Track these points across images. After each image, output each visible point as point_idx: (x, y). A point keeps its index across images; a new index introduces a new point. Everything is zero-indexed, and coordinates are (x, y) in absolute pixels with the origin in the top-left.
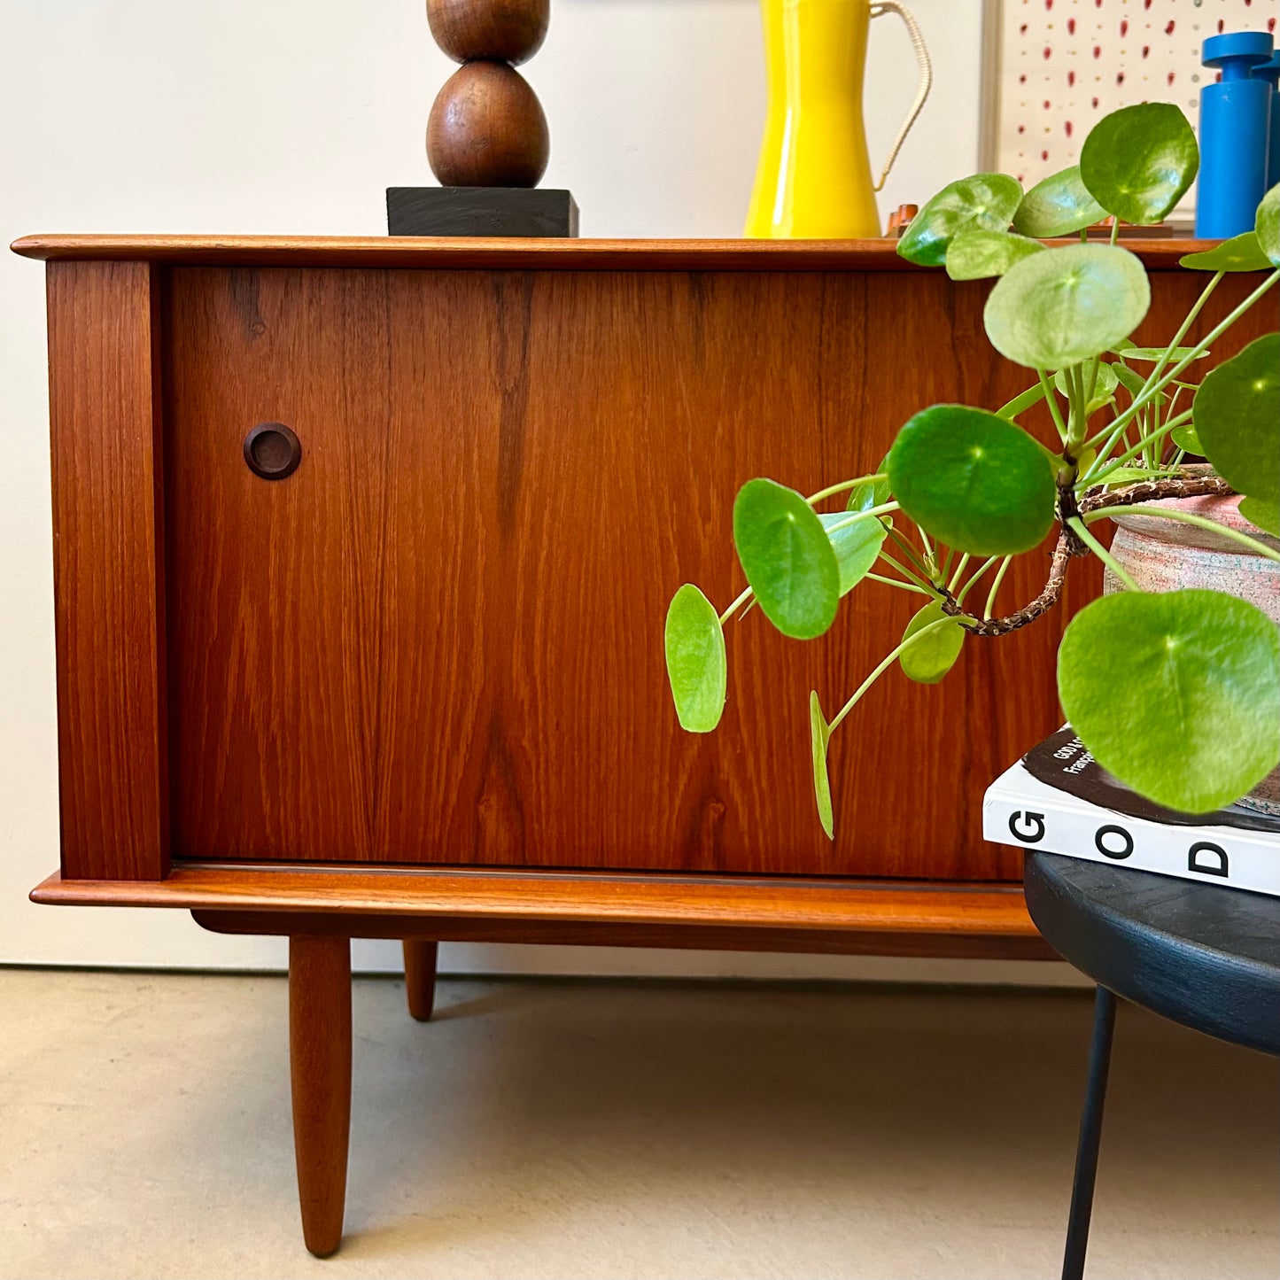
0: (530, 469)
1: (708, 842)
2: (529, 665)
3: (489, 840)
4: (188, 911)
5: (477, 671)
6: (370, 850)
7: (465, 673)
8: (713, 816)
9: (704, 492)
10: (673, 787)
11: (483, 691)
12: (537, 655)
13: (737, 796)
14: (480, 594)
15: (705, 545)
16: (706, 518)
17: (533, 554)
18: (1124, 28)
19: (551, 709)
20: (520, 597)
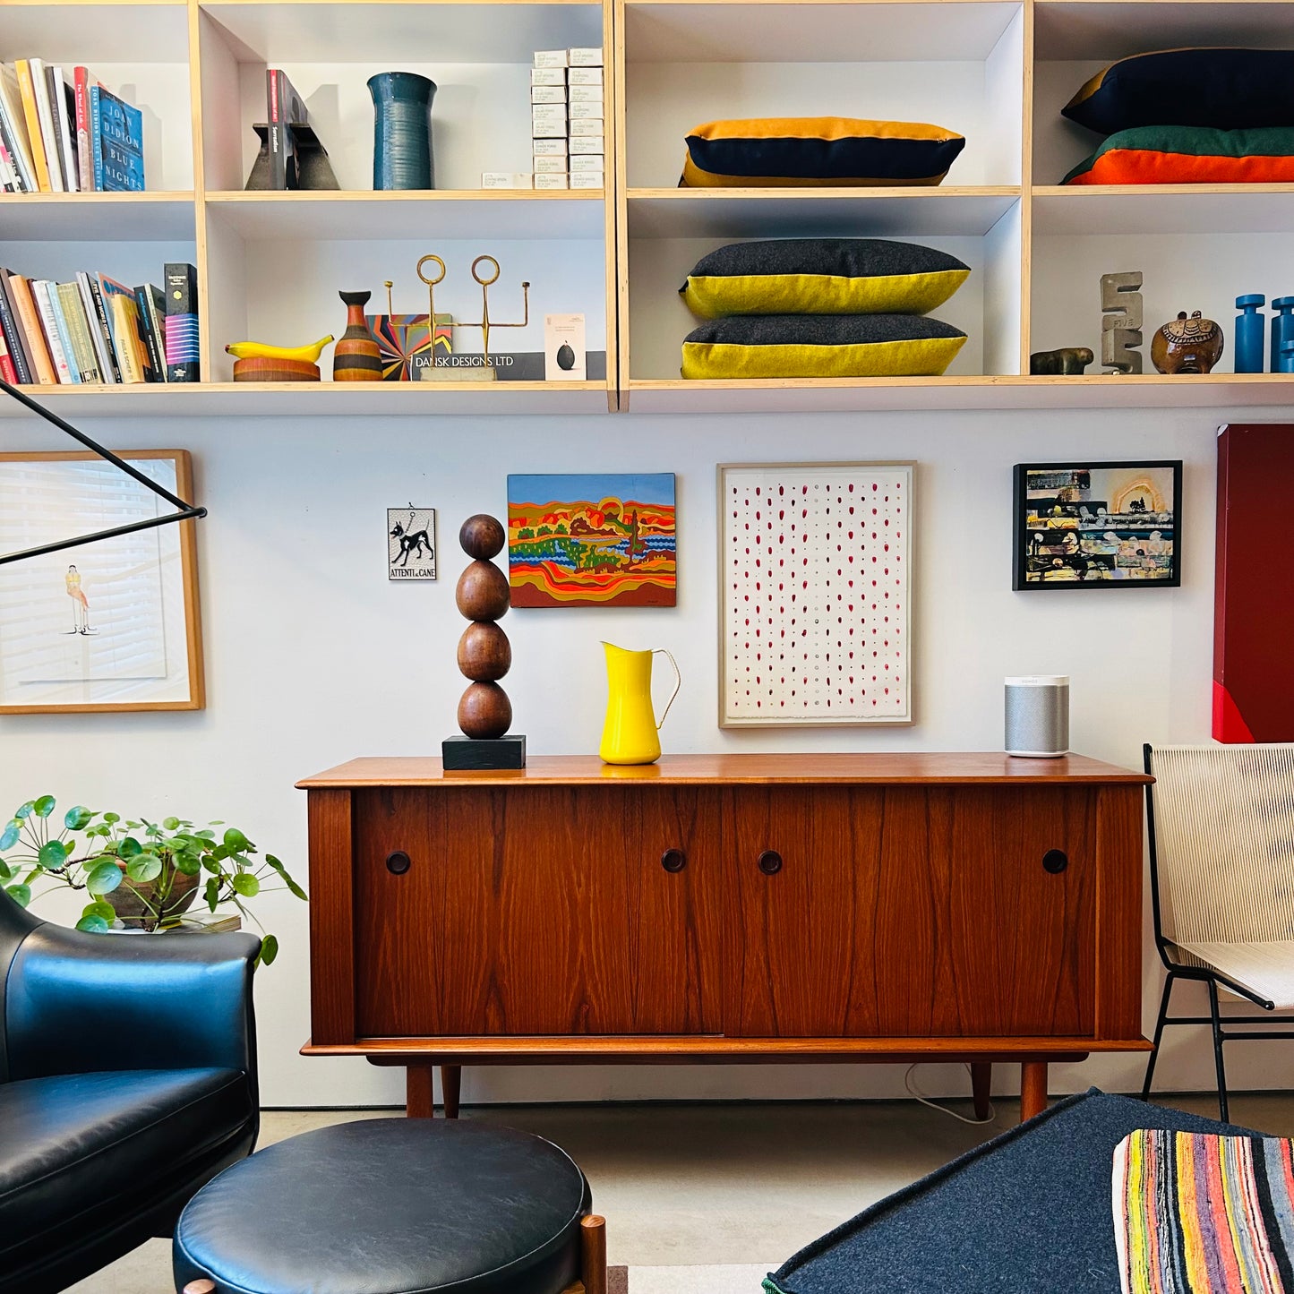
0: (506, 867)
1: (583, 1022)
2: (506, 949)
3: (490, 1024)
4: (365, 1057)
5: (485, 952)
6: (440, 1030)
7: (479, 953)
8: (584, 1010)
9: (579, 877)
10: (568, 999)
11: (487, 961)
12: (510, 946)
13: (594, 1002)
14: (486, 920)
15: (579, 897)
16: (580, 886)
17: (508, 904)
18: (783, 634)
19: (516, 967)
20: (503, 921)
